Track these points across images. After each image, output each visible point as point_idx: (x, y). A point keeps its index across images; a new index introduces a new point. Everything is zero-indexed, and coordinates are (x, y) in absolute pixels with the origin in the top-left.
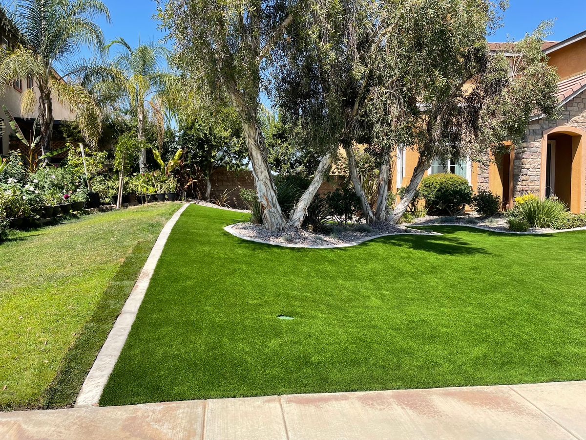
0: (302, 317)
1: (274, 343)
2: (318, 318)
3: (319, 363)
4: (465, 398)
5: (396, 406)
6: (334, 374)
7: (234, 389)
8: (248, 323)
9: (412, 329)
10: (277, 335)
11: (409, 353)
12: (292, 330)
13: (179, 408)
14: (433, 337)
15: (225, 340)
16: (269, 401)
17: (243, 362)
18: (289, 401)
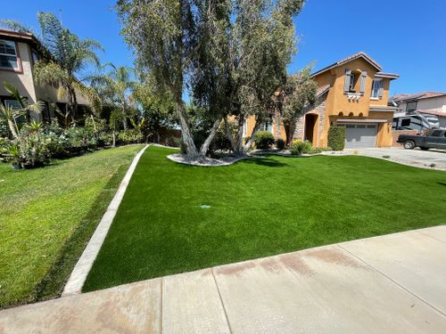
0: (214, 205)
1: (202, 225)
3: (231, 238)
4: (321, 256)
5: (285, 269)
7: (181, 266)
8: (185, 212)
10: (203, 219)
11: (277, 225)
12: (211, 215)
13: (143, 287)
15: (172, 226)
16: (205, 274)
18: (219, 273)
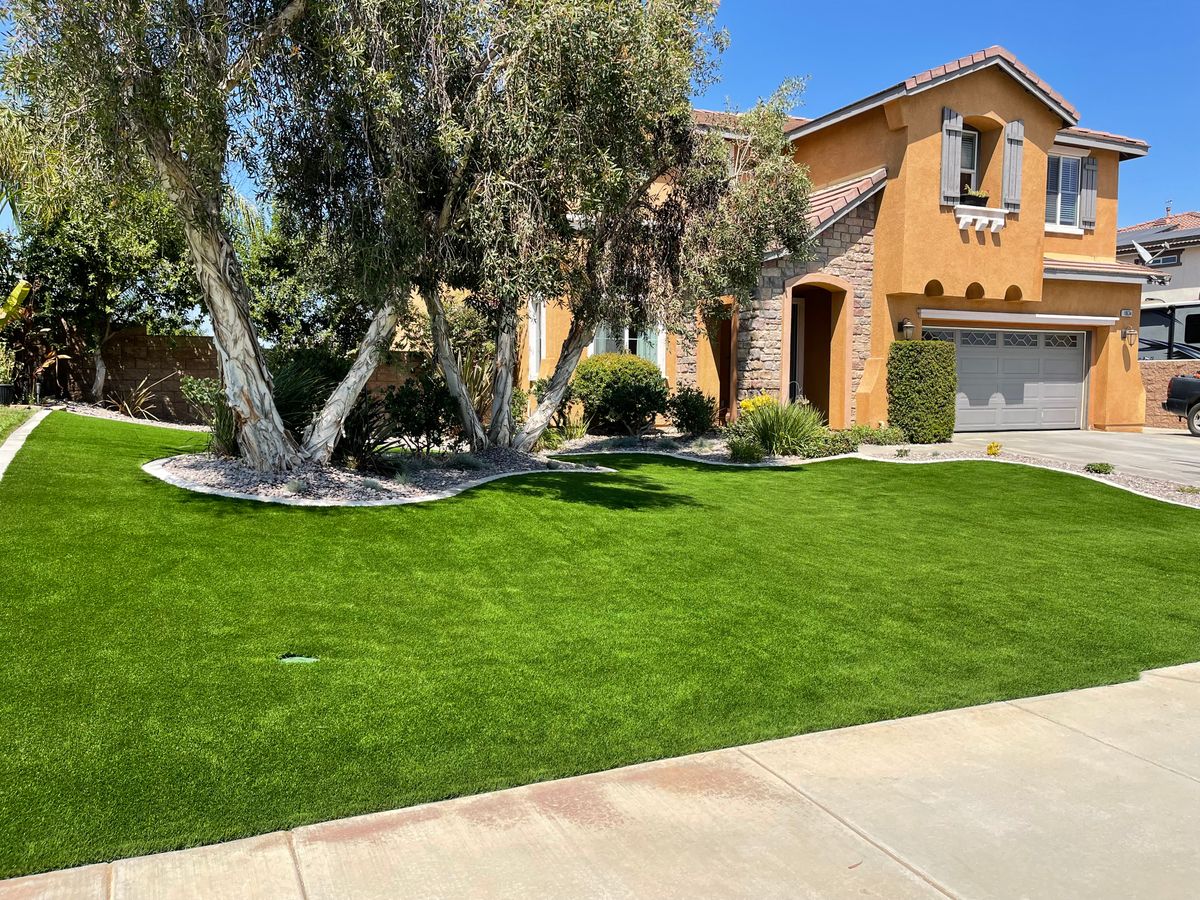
0: (335, 655)
1: (273, 717)
2: (373, 655)
3: (377, 748)
4: (663, 781)
5: (536, 816)
6: (410, 769)
7: (180, 830)
8: (211, 678)
9: (564, 659)
10: (281, 698)
11: (561, 707)
12: (315, 682)
13: (44, 887)
14: (603, 671)
15: (153, 722)
16: (263, 846)
17: (200, 767)
18: (313, 839)
